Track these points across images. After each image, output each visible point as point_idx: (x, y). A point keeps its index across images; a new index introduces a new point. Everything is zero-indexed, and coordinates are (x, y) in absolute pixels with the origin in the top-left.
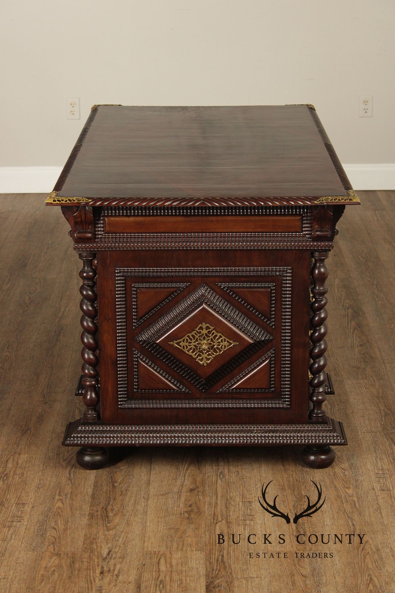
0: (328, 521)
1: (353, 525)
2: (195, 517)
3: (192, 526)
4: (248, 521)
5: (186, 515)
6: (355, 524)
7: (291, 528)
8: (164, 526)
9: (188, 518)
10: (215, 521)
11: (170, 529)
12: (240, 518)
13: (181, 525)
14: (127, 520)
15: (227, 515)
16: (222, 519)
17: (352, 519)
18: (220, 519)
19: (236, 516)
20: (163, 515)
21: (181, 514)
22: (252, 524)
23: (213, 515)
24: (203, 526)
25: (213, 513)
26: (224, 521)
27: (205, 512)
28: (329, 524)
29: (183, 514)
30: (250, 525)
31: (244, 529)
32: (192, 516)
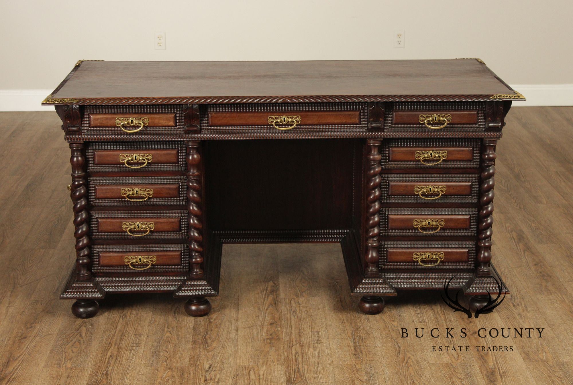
0: (379, 344)
1: (399, 346)
2: (276, 342)
3: (273, 348)
4: (317, 345)
5: (269, 341)
6: (400, 345)
7: (350, 349)
8: (251, 349)
9: (270, 343)
10: (291, 345)
11: (256, 350)
12: (311, 343)
13: (265, 347)
14: (223, 345)
15: (300, 341)
16: (297, 343)
17: (397, 343)
18: (295, 343)
19: (307, 341)
20: (250, 341)
21: (264, 340)
22: (320, 346)
23: (289, 341)
24: (282, 348)
25: (289, 339)
26: (298, 345)
27: (283, 338)
28: (380, 345)
29: (266, 340)
30: (318, 347)
31: (314, 350)
32: (273, 341)
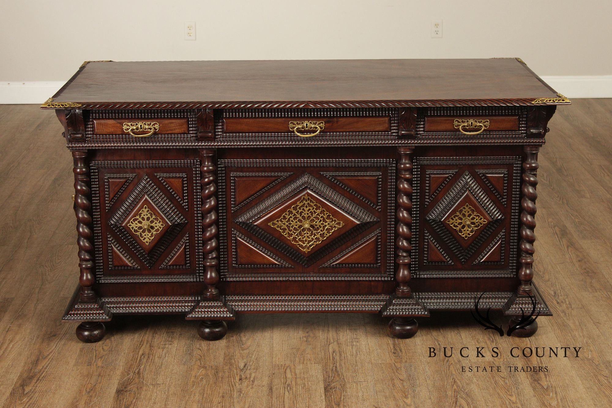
0: (419, 342)
1: (439, 344)
2: (312, 340)
3: (310, 346)
4: (355, 343)
5: (305, 339)
6: (440, 344)
7: (389, 348)
8: (287, 347)
9: (306, 341)
10: (328, 343)
11: (293, 348)
12: (349, 341)
13: (301, 345)
14: (258, 343)
15: (337, 339)
16: (334, 341)
17: (438, 341)
18: (332, 341)
19: (345, 339)
20: (286, 339)
21: (300, 338)
22: (358, 344)
23: (326, 339)
24: (319, 346)
25: (326, 337)
26: (335, 343)
27: (319, 336)
28: (420, 344)
29: (302, 338)
30: (357, 345)
31: (352, 348)
32: (310, 339)
